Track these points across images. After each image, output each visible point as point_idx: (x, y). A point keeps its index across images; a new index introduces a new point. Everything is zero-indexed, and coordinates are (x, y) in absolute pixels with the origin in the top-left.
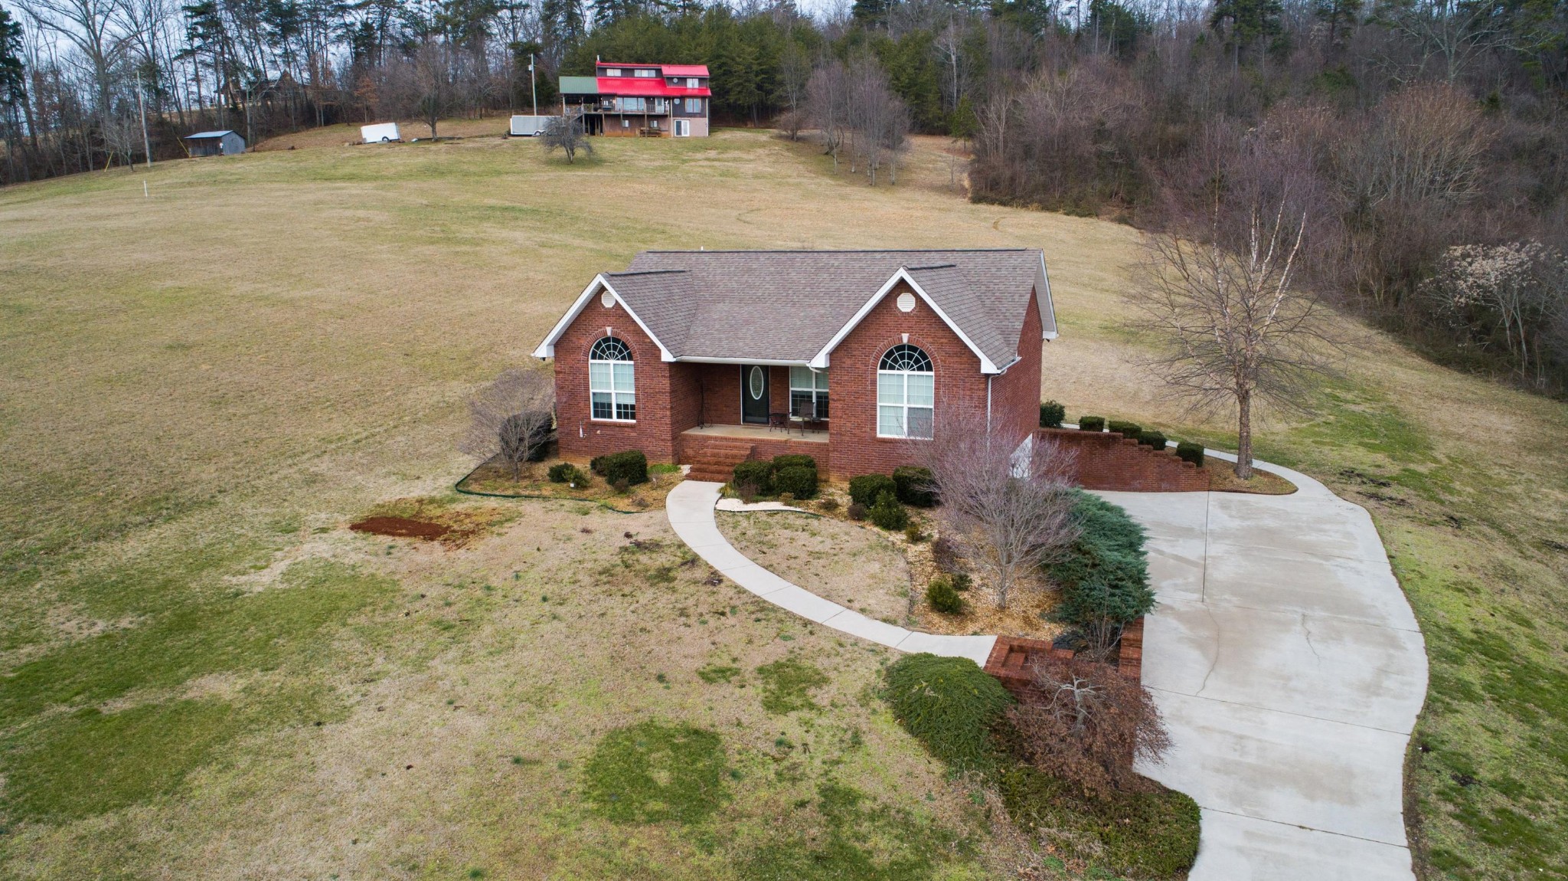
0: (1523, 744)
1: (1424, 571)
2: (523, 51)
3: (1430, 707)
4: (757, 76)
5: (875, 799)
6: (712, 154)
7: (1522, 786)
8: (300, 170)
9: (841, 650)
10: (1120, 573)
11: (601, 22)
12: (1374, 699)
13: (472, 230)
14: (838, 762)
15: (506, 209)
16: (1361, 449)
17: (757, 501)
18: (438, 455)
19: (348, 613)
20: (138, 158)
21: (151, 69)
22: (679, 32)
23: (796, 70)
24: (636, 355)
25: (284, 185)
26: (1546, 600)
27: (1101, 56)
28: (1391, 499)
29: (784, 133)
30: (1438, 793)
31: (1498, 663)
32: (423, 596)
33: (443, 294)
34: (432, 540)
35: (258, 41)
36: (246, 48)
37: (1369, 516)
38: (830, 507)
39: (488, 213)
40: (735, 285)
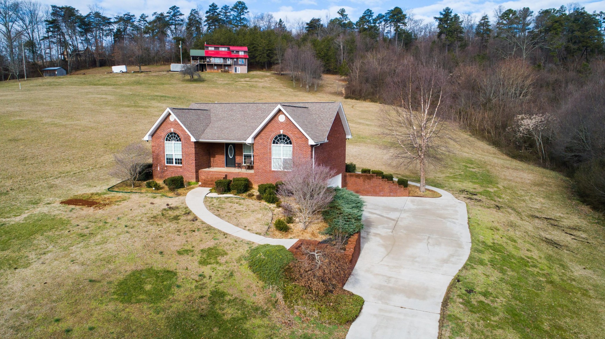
0: (497, 280)
1: (480, 223)
2: (178, 40)
3: (465, 267)
4: (267, 51)
5: (232, 295)
6: (248, 79)
7: (491, 294)
8: (85, 81)
9: (235, 243)
10: (350, 216)
11: (209, 31)
12: (445, 265)
13: (146, 103)
14: (221, 283)
15: (163, 96)
16: (470, 183)
17: (223, 194)
18: (107, 179)
19: (45, 231)
20: (21, 76)
21: (31, 44)
22: (238, 35)
23: (281, 49)
24: (182, 140)
25: (77, 87)
26: (526, 234)
27: (398, 47)
28: (476, 199)
29: (276, 72)
30: (458, 296)
31: (498, 253)
32: (78, 225)
33: (127, 124)
34: (91, 207)
35: (75, 34)
36: (70, 37)
37: (466, 205)
38: (251, 196)
39: (154, 98)
40: (226, 115)
